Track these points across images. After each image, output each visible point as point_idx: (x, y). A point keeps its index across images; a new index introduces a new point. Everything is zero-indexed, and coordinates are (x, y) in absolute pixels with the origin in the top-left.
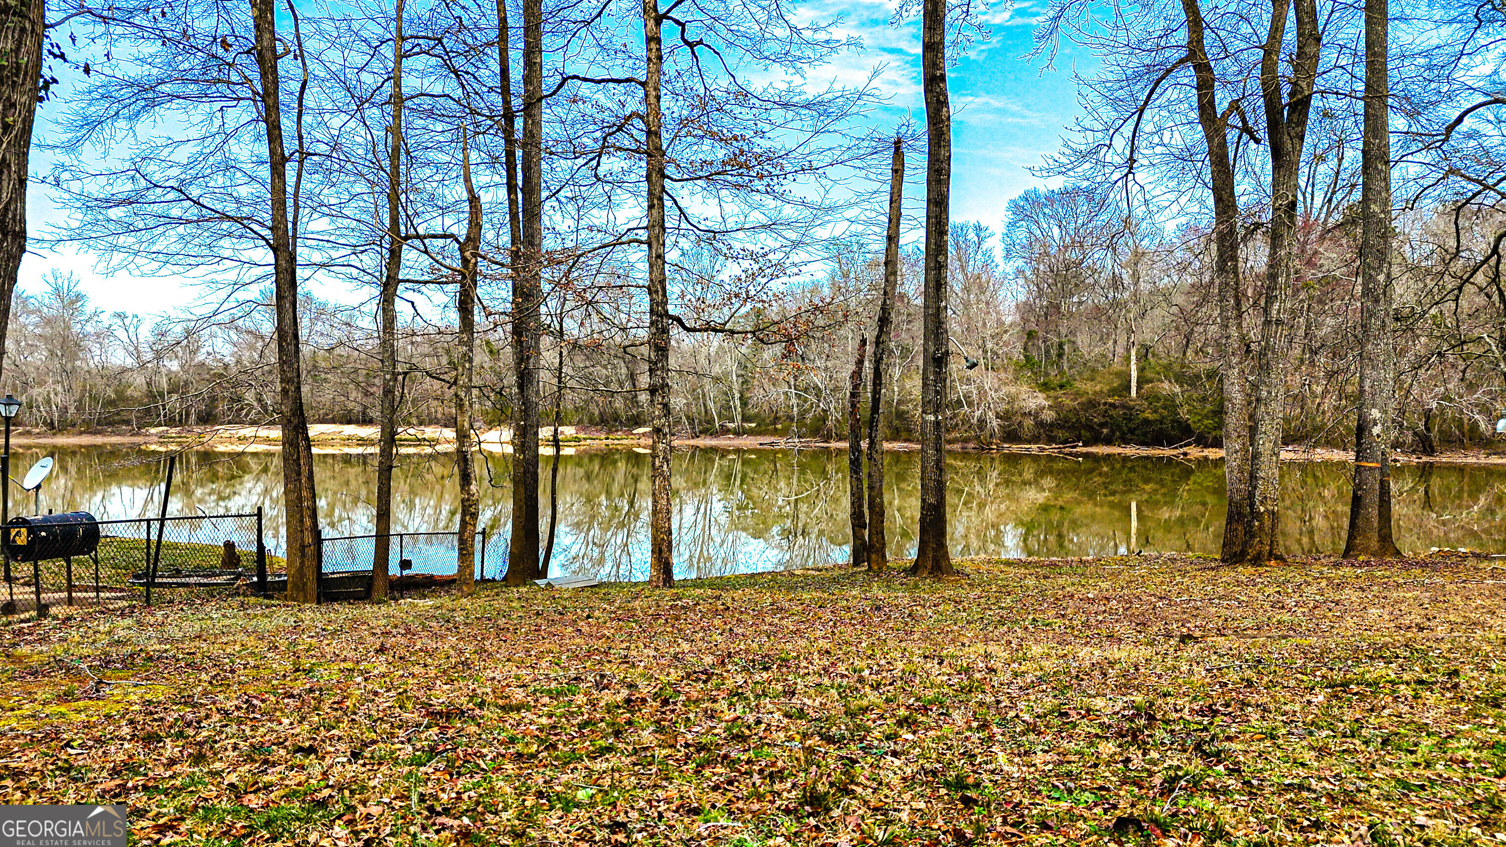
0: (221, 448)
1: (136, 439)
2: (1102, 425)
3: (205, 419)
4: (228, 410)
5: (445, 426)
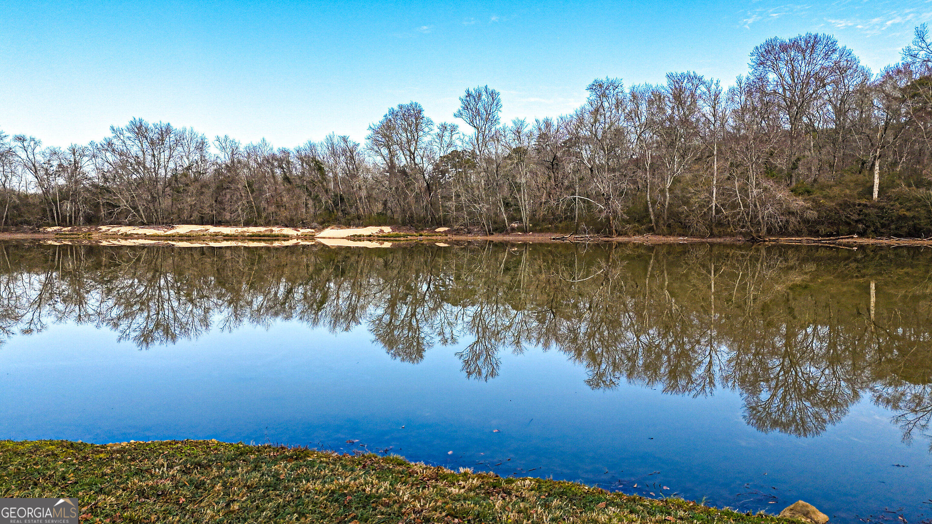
0: (104, 243)
1: (37, 236)
2: (857, 221)
3: (91, 220)
4: (110, 214)
5: (287, 226)
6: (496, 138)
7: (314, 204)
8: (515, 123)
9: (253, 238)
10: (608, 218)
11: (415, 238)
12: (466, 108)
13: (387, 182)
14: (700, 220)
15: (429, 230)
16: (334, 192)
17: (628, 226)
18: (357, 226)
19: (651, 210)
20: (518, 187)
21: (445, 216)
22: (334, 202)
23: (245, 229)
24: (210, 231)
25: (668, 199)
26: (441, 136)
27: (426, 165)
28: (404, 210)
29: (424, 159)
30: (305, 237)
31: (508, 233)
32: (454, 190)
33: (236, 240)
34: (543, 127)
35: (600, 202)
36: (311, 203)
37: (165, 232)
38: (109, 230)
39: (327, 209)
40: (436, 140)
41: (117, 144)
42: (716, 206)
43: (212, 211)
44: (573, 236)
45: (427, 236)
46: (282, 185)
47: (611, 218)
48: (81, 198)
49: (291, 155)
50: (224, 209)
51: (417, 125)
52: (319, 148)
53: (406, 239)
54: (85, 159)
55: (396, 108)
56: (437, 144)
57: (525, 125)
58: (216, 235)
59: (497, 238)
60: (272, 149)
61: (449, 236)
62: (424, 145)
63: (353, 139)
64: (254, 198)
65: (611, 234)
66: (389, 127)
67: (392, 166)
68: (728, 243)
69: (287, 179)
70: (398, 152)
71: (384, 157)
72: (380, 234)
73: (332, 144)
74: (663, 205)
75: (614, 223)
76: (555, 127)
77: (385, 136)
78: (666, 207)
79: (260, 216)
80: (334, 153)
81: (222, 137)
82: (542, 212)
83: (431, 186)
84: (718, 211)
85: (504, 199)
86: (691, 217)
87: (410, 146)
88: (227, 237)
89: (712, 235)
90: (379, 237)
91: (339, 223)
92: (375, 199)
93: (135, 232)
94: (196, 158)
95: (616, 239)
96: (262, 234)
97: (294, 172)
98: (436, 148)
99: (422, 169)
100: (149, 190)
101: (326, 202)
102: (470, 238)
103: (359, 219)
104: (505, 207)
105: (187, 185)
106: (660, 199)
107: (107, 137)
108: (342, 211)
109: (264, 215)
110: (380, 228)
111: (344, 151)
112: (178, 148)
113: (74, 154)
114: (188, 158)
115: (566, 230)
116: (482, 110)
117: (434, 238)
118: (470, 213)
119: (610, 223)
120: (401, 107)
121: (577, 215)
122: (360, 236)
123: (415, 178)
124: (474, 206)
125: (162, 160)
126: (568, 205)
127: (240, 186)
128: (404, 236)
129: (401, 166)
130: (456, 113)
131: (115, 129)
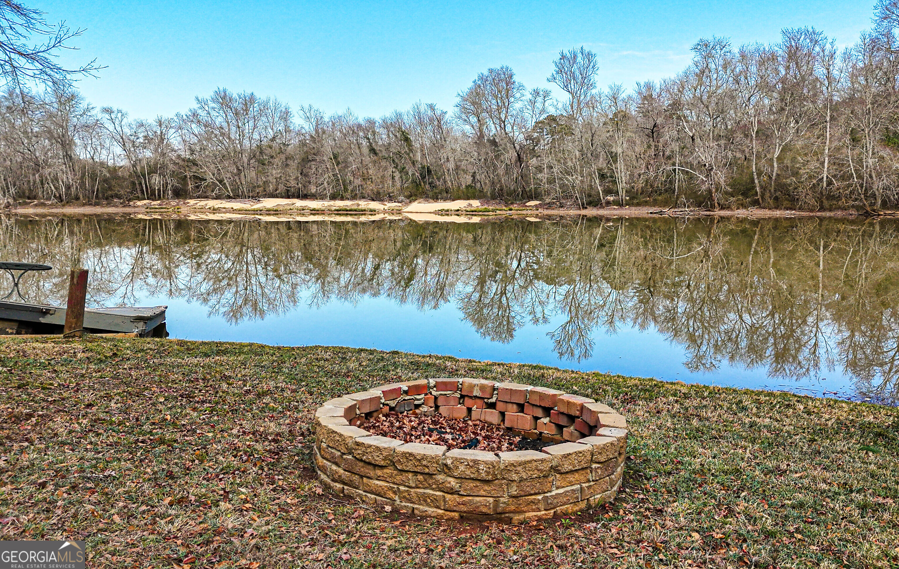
0: (193, 217)
1: (127, 210)
3: (179, 194)
4: (197, 187)
5: (373, 200)
6: (592, 104)
7: (401, 177)
8: (611, 88)
9: (340, 212)
10: (710, 191)
11: (504, 212)
12: (560, 71)
13: (476, 154)
14: (809, 192)
15: (519, 204)
16: (421, 164)
17: (732, 199)
18: (445, 199)
19: (756, 181)
20: (614, 157)
21: (536, 189)
22: (421, 175)
23: (332, 203)
24: (297, 205)
25: (776, 169)
26: (533, 103)
27: (517, 133)
28: (493, 183)
29: (515, 128)
30: (392, 212)
31: (602, 207)
32: (546, 161)
33: (323, 214)
34: (644, 90)
35: (701, 172)
36: (397, 175)
37: (252, 206)
38: (196, 204)
39: (414, 181)
40: (528, 107)
41: (202, 114)
42: (827, 177)
43: (298, 184)
44: (672, 210)
45: (517, 210)
46: (368, 157)
47: (714, 190)
48: (168, 171)
49: (377, 124)
50: (310, 182)
51: (508, 91)
52: (405, 117)
53: (494, 213)
54: (172, 131)
55: (486, 73)
56: (528, 111)
57: (622, 90)
58: (303, 210)
59: (591, 212)
60: (357, 119)
61: (540, 210)
62: (514, 112)
63: (440, 107)
64: (339, 170)
65: (713, 207)
66: (478, 94)
67: (481, 136)
68: (839, 217)
69: (373, 151)
70: (488, 120)
71: (473, 126)
72: (468, 209)
73: (419, 113)
74: (770, 178)
75: (716, 196)
76: (658, 90)
77: (473, 103)
78: (774, 178)
79: (346, 190)
80: (421, 123)
81: (306, 107)
82: (640, 184)
83: (521, 157)
84: (830, 183)
85: (600, 170)
86: (800, 189)
87: (500, 113)
88: (315, 212)
89: (822, 209)
90: (467, 211)
91: (427, 197)
92: (463, 170)
93: (222, 206)
94: (280, 128)
95: (718, 213)
96: (348, 209)
97: (380, 143)
98: (527, 115)
99: (513, 138)
100: (235, 163)
101: (413, 175)
102: (562, 212)
103: (447, 193)
104: (600, 179)
105: (272, 157)
106: (766, 169)
107: (192, 108)
108: (429, 183)
109: (350, 188)
110: (468, 201)
111: (431, 120)
112: (263, 118)
113: (160, 125)
114: (272, 129)
115: (665, 203)
116: (577, 73)
117: (524, 212)
118: (562, 186)
119: (711, 196)
120: (491, 71)
121: (676, 187)
122: (448, 211)
123: (504, 149)
124: (566, 179)
125: (247, 131)
126: (668, 176)
127: (325, 158)
128: (493, 211)
129: (491, 135)
130: (549, 77)
131: (200, 99)
